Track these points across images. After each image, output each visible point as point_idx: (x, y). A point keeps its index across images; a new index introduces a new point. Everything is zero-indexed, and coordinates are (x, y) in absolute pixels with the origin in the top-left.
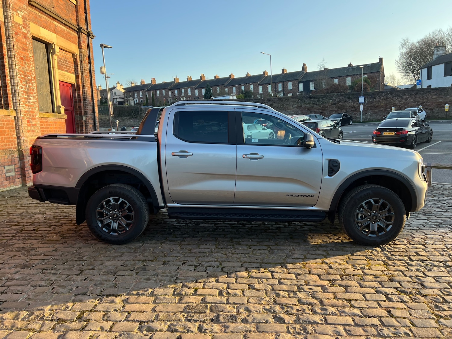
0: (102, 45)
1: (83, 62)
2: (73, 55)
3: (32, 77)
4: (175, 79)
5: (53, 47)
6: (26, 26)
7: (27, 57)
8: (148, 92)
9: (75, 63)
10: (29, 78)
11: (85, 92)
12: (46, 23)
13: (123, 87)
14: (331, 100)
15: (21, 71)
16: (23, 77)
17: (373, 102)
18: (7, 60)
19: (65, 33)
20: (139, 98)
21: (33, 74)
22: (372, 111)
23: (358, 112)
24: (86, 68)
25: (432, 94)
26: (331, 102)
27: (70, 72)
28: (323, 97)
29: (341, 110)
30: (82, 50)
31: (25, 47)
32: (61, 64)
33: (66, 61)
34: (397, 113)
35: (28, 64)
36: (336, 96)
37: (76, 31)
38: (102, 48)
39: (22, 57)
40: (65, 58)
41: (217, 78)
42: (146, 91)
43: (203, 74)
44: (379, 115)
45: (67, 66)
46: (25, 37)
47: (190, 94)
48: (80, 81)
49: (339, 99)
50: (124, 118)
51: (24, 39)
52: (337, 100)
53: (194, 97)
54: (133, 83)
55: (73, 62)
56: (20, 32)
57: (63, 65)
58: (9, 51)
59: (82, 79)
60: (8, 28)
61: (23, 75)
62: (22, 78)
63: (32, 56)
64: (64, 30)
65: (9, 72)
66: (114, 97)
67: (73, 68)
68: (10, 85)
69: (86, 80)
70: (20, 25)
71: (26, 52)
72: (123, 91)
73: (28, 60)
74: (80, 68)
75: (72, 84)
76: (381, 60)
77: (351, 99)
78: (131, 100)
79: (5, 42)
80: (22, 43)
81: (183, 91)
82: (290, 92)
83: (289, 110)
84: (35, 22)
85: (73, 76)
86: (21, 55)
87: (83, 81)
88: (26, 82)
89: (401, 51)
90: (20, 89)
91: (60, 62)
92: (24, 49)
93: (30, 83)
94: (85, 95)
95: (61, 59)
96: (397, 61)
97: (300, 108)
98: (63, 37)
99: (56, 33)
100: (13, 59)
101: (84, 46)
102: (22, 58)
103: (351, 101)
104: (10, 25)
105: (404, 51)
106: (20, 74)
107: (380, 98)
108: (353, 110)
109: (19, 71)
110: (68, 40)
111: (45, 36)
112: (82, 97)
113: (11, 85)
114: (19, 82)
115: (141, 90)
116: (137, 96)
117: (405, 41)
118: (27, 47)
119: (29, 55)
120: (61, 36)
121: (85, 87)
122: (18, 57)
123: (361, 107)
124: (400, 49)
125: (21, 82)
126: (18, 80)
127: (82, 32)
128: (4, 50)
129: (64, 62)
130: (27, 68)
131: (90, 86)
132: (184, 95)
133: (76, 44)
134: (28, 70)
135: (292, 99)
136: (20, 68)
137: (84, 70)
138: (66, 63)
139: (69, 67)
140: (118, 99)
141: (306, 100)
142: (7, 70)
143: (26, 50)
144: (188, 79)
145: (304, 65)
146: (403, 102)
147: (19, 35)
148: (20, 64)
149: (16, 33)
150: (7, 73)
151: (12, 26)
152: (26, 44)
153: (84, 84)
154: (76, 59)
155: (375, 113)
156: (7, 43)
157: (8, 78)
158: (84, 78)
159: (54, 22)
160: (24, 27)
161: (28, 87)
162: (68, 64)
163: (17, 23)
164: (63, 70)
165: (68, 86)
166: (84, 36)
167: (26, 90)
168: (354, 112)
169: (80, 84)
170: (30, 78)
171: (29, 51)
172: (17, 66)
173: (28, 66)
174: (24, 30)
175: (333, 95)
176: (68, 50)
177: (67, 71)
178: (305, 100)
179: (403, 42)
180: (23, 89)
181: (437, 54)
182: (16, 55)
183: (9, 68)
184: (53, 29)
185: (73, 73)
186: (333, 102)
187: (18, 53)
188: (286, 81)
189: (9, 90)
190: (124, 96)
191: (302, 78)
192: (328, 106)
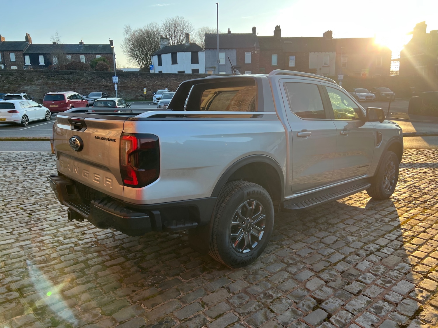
14: (83, 77)
17: (126, 83)
22: (125, 90)
23: (112, 91)
25: (174, 78)
26: (82, 79)
28: (73, 74)
29: (94, 88)
34: (169, 93)
36: (87, 74)
44: (132, 95)
49: (91, 77)
52: (89, 78)
76: (111, 42)
77: (104, 78)
82: (14, 64)
83: (33, 86)
89: (126, 36)
96: (122, 46)
97: (47, 84)
103: (104, 80)
105: (128, 37)
107: (131, 79)
108: (107, 89)
117: (128, 28)
123: (116, 87)
124: (124, 34)
135: (36, 73)
141: (54, 75)
145: (27, 35)
146: (152, 84)
155: (128, 93)
168: (108, 91)
175: (85, 72)
178: (52, 75)
179: (126, 29)
181: (163, 44)
186: (85, 80)
188: (6, 51)
191: (27, 50)
192: (79, 84)
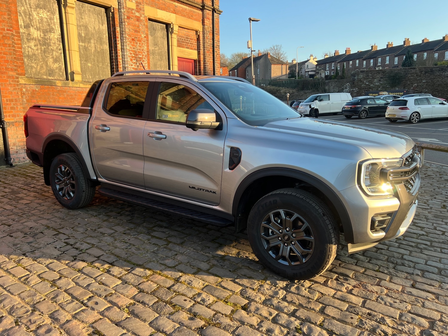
0: (250, 19)
1: (206, 38)
2: (197, 32)
3: (143, 55)
4: (372, 47)
5: (172, 27)
6: (138, 10)
7: (139, 38)
8: (341, 63)
9: (198, 39)
10: (139, 56)
11: (206, 67)
12: (165, 5)
13: (316, 60)
15: (132, 51)
16: (133, 55)
18: (120, 42)
19: (186, 12)
20: (331, 70)
21: (145, 53)
24: (208, 43)
27: (192, 49)
30: (205, 26)
31: (138, 30)
32: (182, 42)
33: (188, 38)
35: (140, 44)
37: (201, 9)
38: (250, 22)
39: (133, 38)
40: (187, 36)
41: (425, 41)
42: (338, 62)
43: (407, 38)
45: (188, 43)
46: (138, 19)
47: (387, 63)
48: (202, 56)
50: (307, 91)
51: (137, 22)
53: (393, 66)
54: (327, 55)
55: (196, 39)
56: (133, 16)
57: (184, 42)
58: (122, 34)
59: (204, 55)
60: (121, 13)
61: (134, 54)
62: (133, 57)
63: (145, 37)
64: (186, 9)
65: (121, 52)
66: (306, 71)
67: (196, 45)
68: (121, 63)
69: (208, 55)
70: (133, 9)
71: (139, 34)
72: (316, 63)
73: (140, 41)
74: (202, 44)
75: (194, 60)
78: (322, 73)
79: (119, 26)
80: (135, 26)
81: (380, 60)
84: (152, 6)
85: (196, 52)
86: (133, 36)
87: (205, 57)
88: (136, 60)
90: (130, 66)
91: (180, 40)
92: (136, 31)
93: (140, 61)
94: (205, 70)
95: (182, 37)
98: (184, 16)
99: (175, 13)
100: (125, 41)
101: (208, 22)
102: (133, 40)
104: (123, 11)
106: (131, 54)
109: (129, 50)
110: (189, 18)
111: (163, 17)
112: (203, 71)
113: (123, 63)
114: (129, 60)
115: (333, 62)
116: (329, 68)
118: (139, 29)
119: (141, 36)
120: (181, 16)
121: (206, 62)
122: (129, 39)
125: (131, 60)
126: (128, 59)
127: (206, 9)
128: (117, 34)
129: (185, 40)
130: (139, 48)
131: (212, 61)
132: (380, 64)
133: (199, 21)
134: (139, 49)
136: (131, 48)
137: (206, 46)
138: (187, 40)
139: (191, 43)
140: (309, 72)
142: (119, 50)
143: (139, 32)
144: (387, 45)
147: (132, 19)
148: (131, 45)
149: (128, 18)
150: (119, 53)
151: (124, 12)
152: (138, 27)
153: (205, 59)
154: (199, 36)
156: (120, 27)
157: (120, 58)
158: (206, 53)
159: (174, 3)
160: (137, 11)
161: (138, 64)
162: (189, 41)
163: (129, 9)
164: (183, 47)
165: (190, 62)
166: (208, 13)
167: (136, 67)
169: (202, 59)
170: (141, 56)
171: (142, 33)
172: (128, 47)
173: (139, 46)
174: (137, 14)
176: (189, 28)
177: (188, 48)
180: (132, 67)
182: (127, 37)
183: (122, 49)
184: (172, 9)
185: (195, 49)
187: (129, 35)
189: (120, 68)
190: (316, 69)
